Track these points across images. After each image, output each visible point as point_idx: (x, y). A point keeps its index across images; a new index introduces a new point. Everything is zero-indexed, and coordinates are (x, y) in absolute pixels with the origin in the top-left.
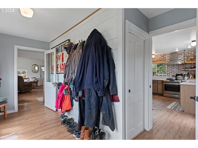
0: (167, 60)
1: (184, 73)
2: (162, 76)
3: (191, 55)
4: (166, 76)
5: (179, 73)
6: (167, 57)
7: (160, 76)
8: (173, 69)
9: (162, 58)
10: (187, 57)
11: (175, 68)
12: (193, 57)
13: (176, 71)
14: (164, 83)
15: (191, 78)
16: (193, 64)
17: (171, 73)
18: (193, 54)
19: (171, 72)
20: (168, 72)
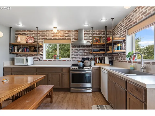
0: (72, 39)
1: (90, 57)
2: (65, 60)
3: (96, 35)
4: (70, 60)
5: (85, 57)
6: (71, 35)
7: (63, 60)
8: (78, 52)
9: (66, 35)
10: (93, 37)
11: (81, 50)
12: (98, 38)
13: (82, 54)
14: (71, 71)
15: (97, 63)
16: (98, 47)
17: (76, 57)
18: (98, 35)
19: (76, 55)
20: (74, 55)
